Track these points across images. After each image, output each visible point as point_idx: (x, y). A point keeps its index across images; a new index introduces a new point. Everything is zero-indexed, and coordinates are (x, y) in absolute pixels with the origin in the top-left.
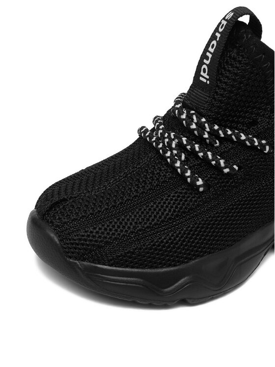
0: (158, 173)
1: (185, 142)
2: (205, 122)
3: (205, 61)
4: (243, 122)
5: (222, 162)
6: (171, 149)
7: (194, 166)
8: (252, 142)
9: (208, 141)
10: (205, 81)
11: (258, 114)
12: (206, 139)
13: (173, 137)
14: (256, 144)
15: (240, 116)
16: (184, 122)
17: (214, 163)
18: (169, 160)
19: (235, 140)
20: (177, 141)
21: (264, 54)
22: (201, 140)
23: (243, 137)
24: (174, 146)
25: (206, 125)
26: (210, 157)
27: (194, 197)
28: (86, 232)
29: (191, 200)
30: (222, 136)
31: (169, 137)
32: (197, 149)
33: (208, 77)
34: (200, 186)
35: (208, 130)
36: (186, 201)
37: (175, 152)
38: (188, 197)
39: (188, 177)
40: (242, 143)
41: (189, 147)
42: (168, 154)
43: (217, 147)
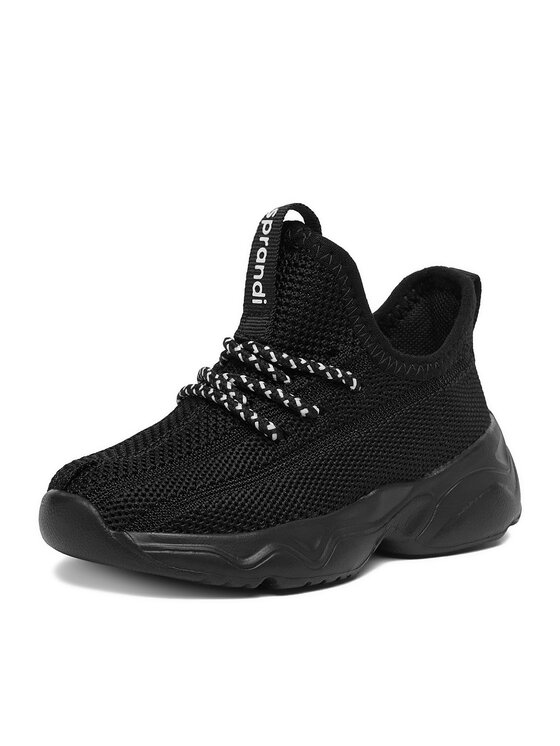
0: (214, 425)
1: (245, 381)
2: (270, 351)
3: (255, 277)
4: (319, 352)
5: (298, 401)
6: (227, 392)
7: (260, 410)
8: (334, 374)
9: (274, 376)
10: (260, 302)
11: (337, 341)
12: (272, 373)
13: (227, 378)
14: (340, 375)
15: (314, 344)
16: (240, 355)
17: (286, 402)
18: (226, 404)
19: (312, 372)
20: (233, 380)
21: (331, 253)
22: (267, 377)
23: (322, 367)
24: (229, 387)
25: (272, 354)
26: (281, 395)
27: (266, 450)
28: (121, 496)
29: (264, 454)
30: (294, 367)
31: (221, 378)
32: (263, 387)
33: (264, 295)
34: (272, 432)
35: (274, 360)
36: (257, 454)
37: (233, 394)
38: (259, 450)
39: (256, 420)
40: (321, 375)
41: (251, 386)
42: (224, 397)
43: (288, 385)
